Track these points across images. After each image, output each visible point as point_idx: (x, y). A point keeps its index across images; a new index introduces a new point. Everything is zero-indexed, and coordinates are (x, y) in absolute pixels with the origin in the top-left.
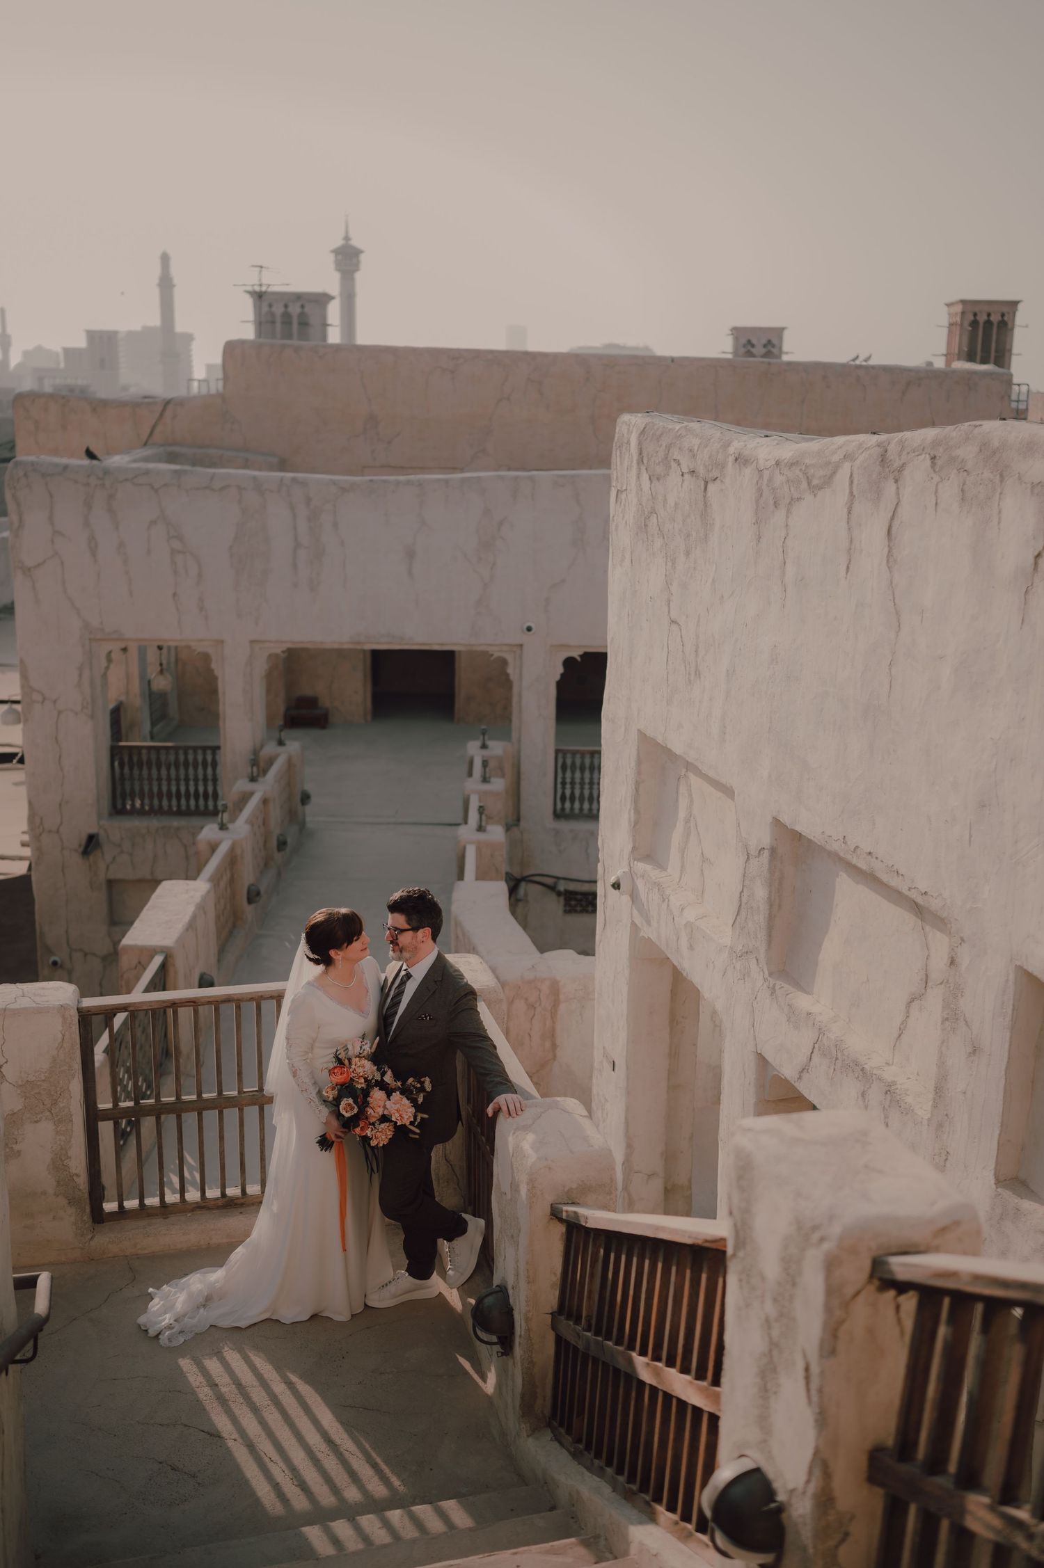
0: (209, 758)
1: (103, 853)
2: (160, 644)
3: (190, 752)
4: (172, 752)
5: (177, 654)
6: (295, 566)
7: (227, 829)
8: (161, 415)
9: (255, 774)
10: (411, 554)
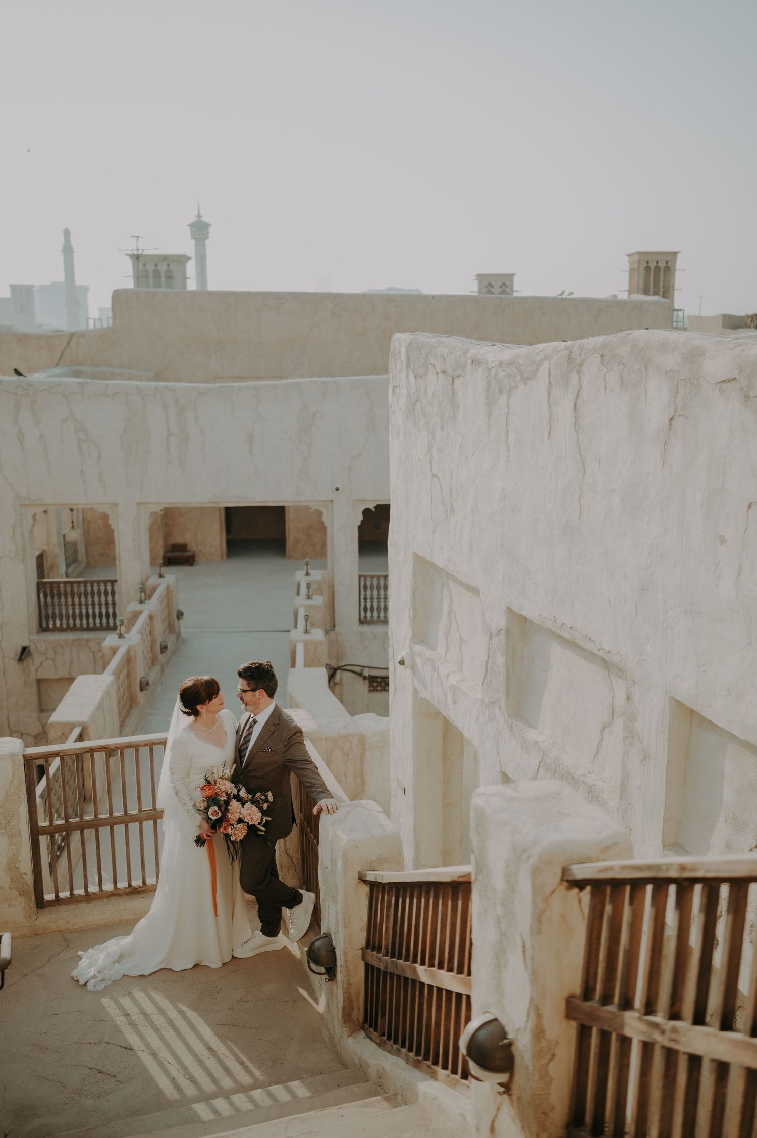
0: (109, 588)
1: (33, 660)
2: (71, 507)
3: (95, 585)
4: (82, 585)
5: (83, 515)
6: (168, 449)
7: (124, 637)
8: (68, 343)
9: (143, 598)
10: (251, 438)
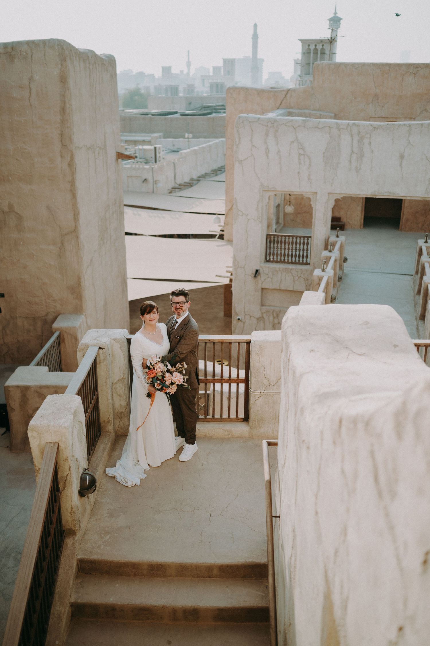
0: (306, 241)
1: (261, 277)
2: (290, 193)
3: (298, 238)
4: (291, 238)
6: (350, 162)
7: (325, 271)
8: (286, 96)
10: (402, 157)
